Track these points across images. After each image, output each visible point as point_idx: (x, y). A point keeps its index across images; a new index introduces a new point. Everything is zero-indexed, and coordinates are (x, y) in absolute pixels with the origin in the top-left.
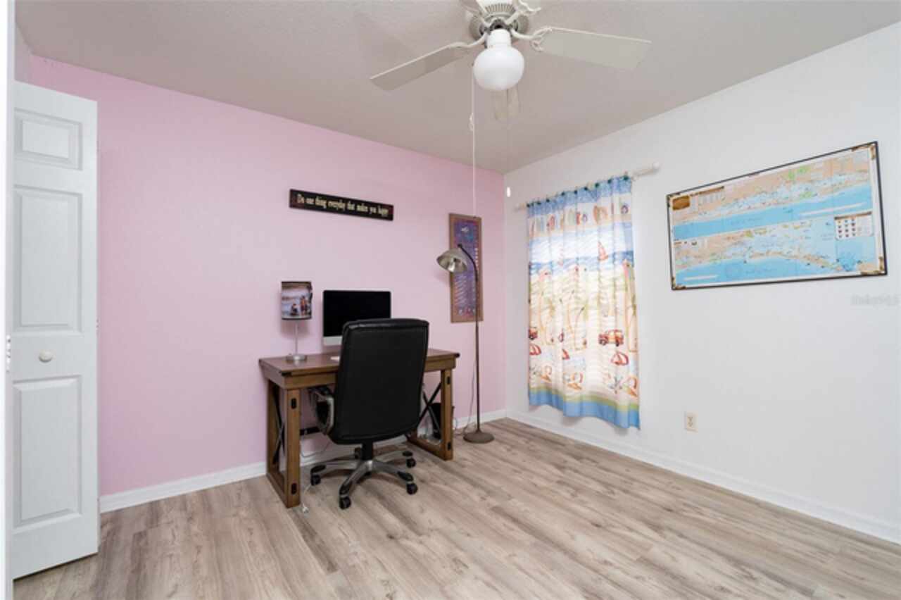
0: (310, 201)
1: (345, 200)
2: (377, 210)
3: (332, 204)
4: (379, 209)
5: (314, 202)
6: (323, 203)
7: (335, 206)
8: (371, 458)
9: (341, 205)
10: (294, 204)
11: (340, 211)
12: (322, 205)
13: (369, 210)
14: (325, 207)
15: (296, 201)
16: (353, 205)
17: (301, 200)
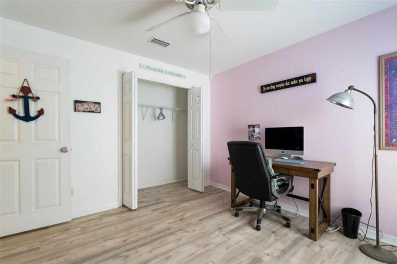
0: (268, 88)
1: (284, 82)
2: (304, 80)
3: (278, 86)
4: (305, 79)
5: (270, 88)
6: (274, 87)
7: (279, 87)
8: (265, 208)
9: (283, 85)
10: (262, 92)
11: (282, 88)
12: (273, 88)
13: (298, 82)
14: (275, 88)
15: (263, 90)
16: (289, 83)
17: (265, 89)
